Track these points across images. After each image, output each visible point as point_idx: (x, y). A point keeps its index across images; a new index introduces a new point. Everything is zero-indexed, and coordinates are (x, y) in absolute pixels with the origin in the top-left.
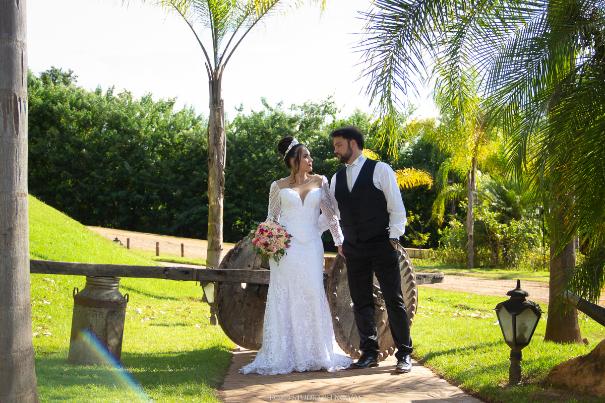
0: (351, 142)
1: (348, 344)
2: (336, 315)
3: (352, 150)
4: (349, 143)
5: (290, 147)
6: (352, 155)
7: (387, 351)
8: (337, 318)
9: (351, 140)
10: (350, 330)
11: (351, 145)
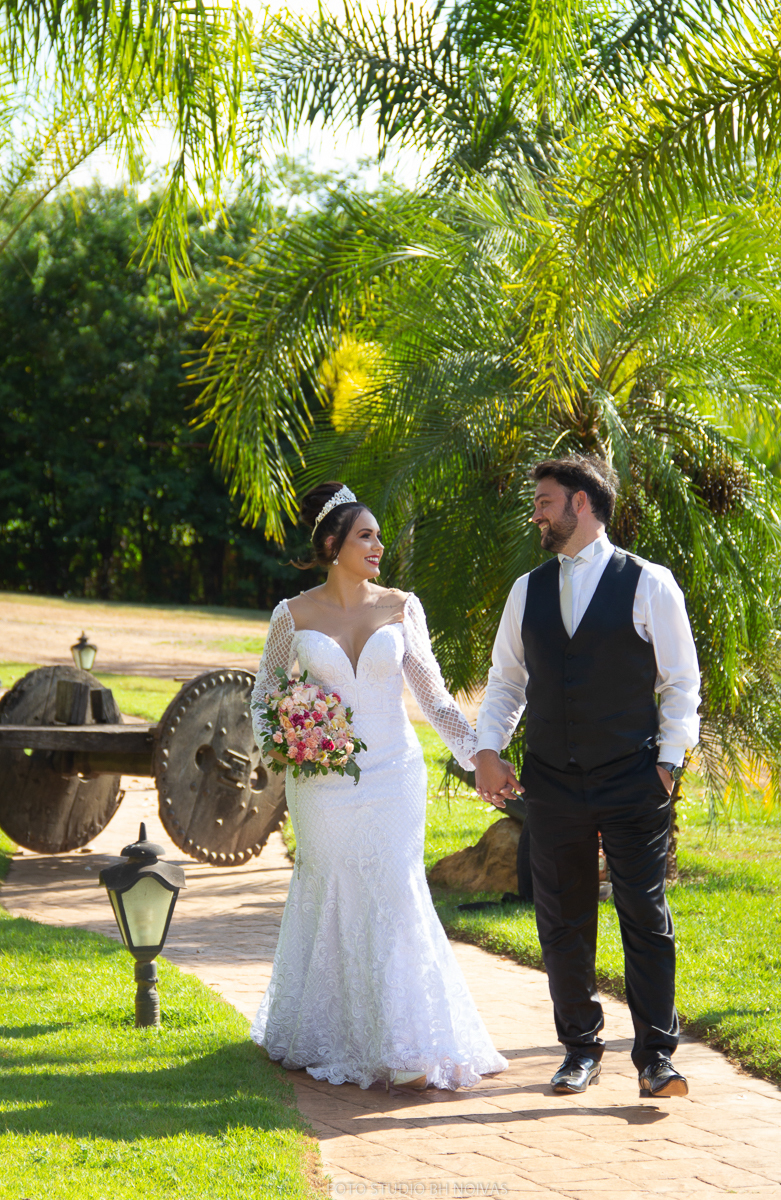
0: (577, 497)
1: (186, 841)
2: (169, 796)
3: (575, 516)
4: (570, 498)
5: (328, 507)
6: (577, 531)
7: (250, 851)
8: (169, 801)
9: (577, 491)
10: (190, 818)
11: (575, 504)
